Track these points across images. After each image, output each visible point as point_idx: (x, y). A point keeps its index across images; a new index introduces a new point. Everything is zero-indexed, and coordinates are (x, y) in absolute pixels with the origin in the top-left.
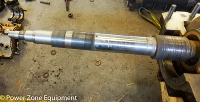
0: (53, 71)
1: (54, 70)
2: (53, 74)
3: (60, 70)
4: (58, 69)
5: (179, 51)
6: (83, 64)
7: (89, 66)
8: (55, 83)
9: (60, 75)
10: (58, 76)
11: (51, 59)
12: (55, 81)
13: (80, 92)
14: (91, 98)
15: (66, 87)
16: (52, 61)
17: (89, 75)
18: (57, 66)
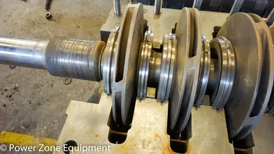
0: (6, 90)
1: (8, 88)
2: (6, 93)
3: (15, 88)
4: (13, 87)
5: (78, 62)
6: (47, 82)
7: (55, 85)
8: (5, 106)
9: (13, 96)
10: (11, 96)
11: (7, 74)
12: (5, 102)
13: (33, 119)
14: (45, 127)
15: (17, 112)
16: (8, 77)
17: (51, 97)
18: (13, 84)
